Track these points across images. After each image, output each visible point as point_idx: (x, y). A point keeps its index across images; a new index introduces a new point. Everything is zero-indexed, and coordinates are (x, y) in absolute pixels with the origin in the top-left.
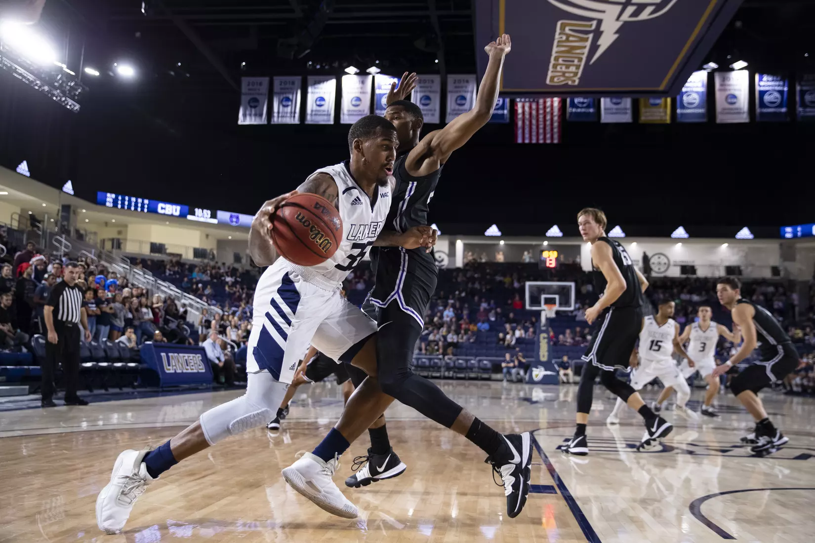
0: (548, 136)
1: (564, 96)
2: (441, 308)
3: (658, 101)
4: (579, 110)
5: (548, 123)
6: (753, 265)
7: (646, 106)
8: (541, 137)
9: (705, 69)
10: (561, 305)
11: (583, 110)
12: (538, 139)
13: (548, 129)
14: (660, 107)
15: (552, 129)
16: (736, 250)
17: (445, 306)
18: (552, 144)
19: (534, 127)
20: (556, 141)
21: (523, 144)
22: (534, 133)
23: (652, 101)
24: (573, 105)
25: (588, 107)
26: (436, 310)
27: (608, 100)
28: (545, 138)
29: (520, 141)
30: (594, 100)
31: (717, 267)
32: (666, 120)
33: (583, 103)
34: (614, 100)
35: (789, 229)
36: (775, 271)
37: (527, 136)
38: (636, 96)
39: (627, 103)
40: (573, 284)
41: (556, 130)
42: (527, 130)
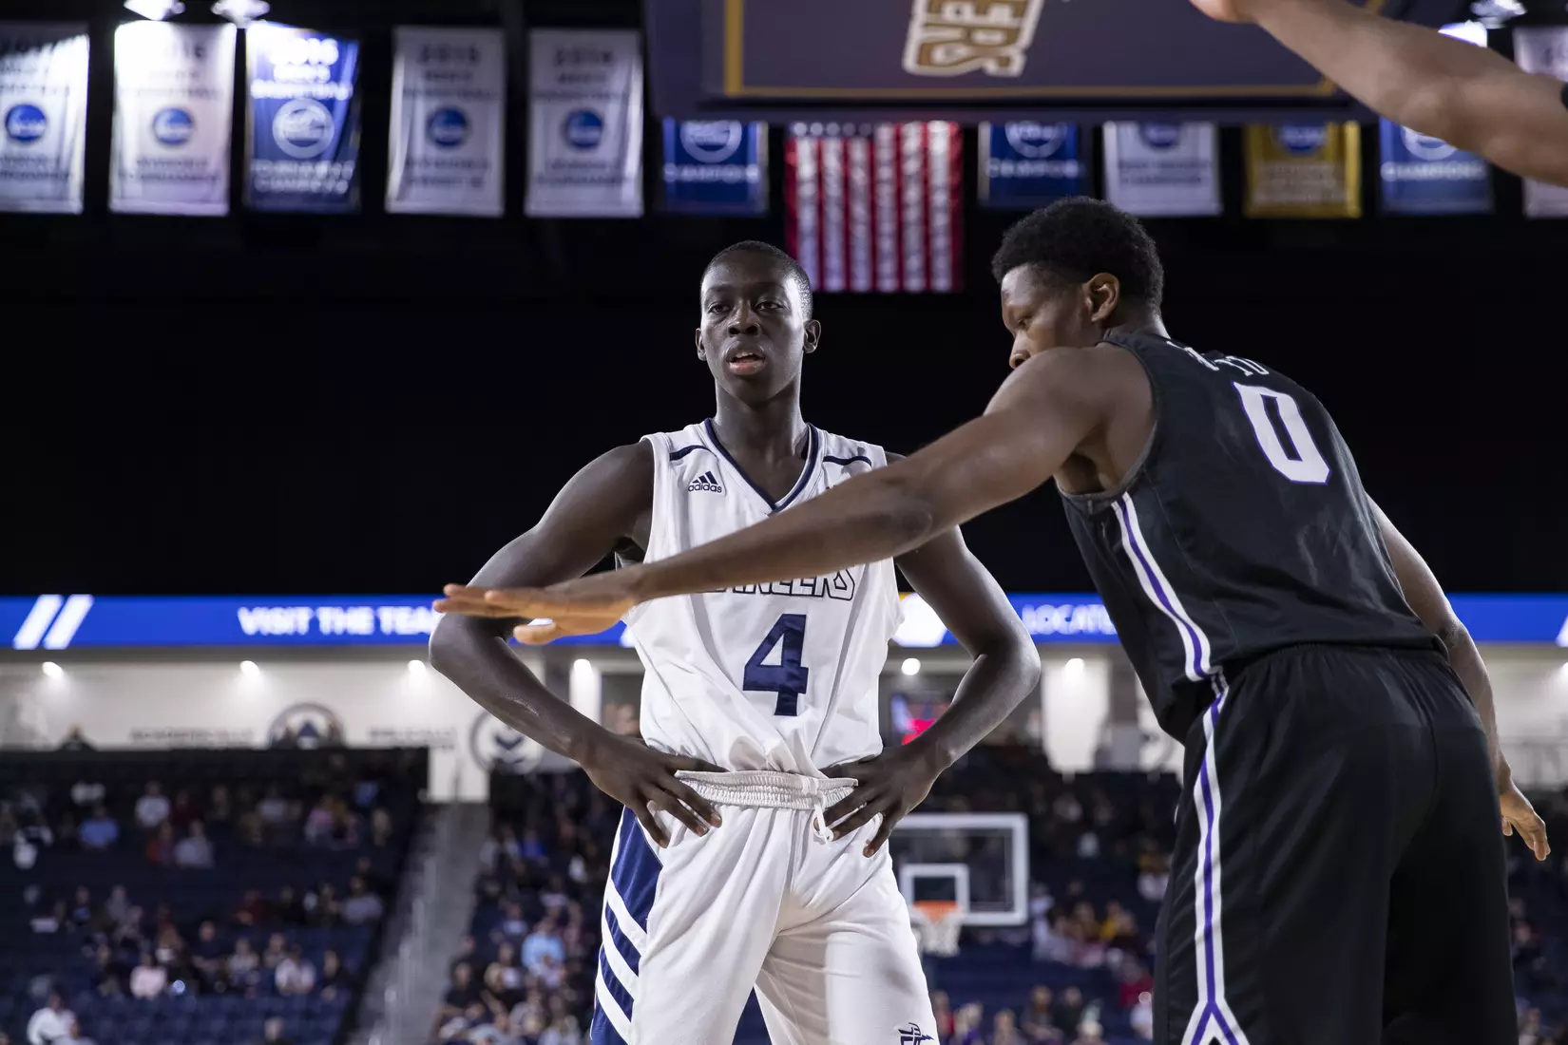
0: (914, 263)
1: (968, 117)
2: (515, 927)
3: (1311, 136)
4: (1025, 169)
5: (913, 214)
7: (1270, 154)
8: (887, 267)
9: (1475, 18)
10: (976, 902)
11: (1040, 169)
12: (875, 276)
13: (913, 237)
14: (1322, 158)
15: (927, 239)
17: (533, 917)
18: (928, 294)
19: (860, 231)
20: (942, 283)
22: (861, 254)
23: (1291, 135)
24: (1002, 148)
25: (1059, 156)
26: (496, 936)
27: (1130, 131)
28: (901, 273)
30: (1079, 133)
32: (1343, 204)
33: (1038, 142)
34: (1154, 133)
37: (835, 263)
38: (1232, 117)
39: (1200, 141)
40: (1017, 824)
41: (941, 242)
42: (834, 244)
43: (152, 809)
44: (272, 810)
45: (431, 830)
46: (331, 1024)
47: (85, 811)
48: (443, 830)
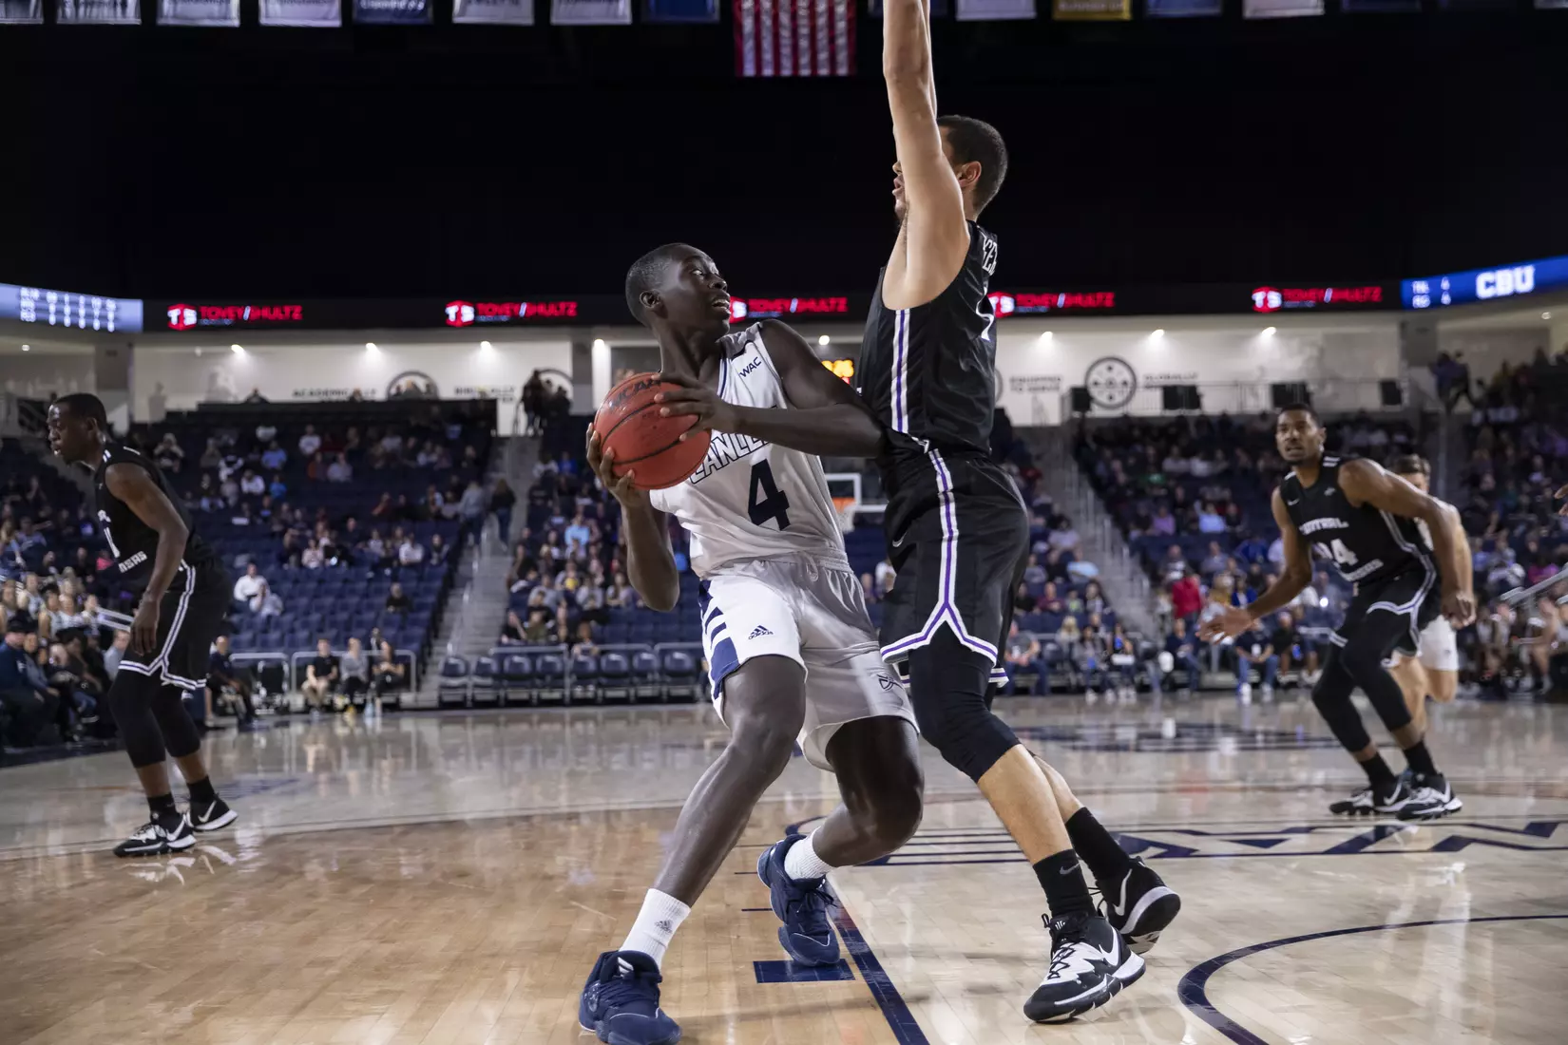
0: (823, 56)
2: (558, 520)
5: (822, 21)
6: (1336, 379)
8: (804, 60)
10: (867, 497)
12: (796, 66)
13: (822, 36)
15: (832, 39)
16: (1295, 343)
17: (569, 514)
18: (833, 78)
19: (785, 33)
20: (842, 71)
21: (758, 78)
22: (786, 51)
26: (546, 527)
28: (814, 63)
29: (749, 70)
31: (1252, 387)
32: (1120, 11)
35: (1421, 287)
36: (1390, 391)
37: (768, 56)
41: (841, 41)
42: (767, 44)
43: (310, 443)
44: (390, 443)
45: (500, 456)
46: (437, 584)
47: (264, 446)
48: (507, 454)
